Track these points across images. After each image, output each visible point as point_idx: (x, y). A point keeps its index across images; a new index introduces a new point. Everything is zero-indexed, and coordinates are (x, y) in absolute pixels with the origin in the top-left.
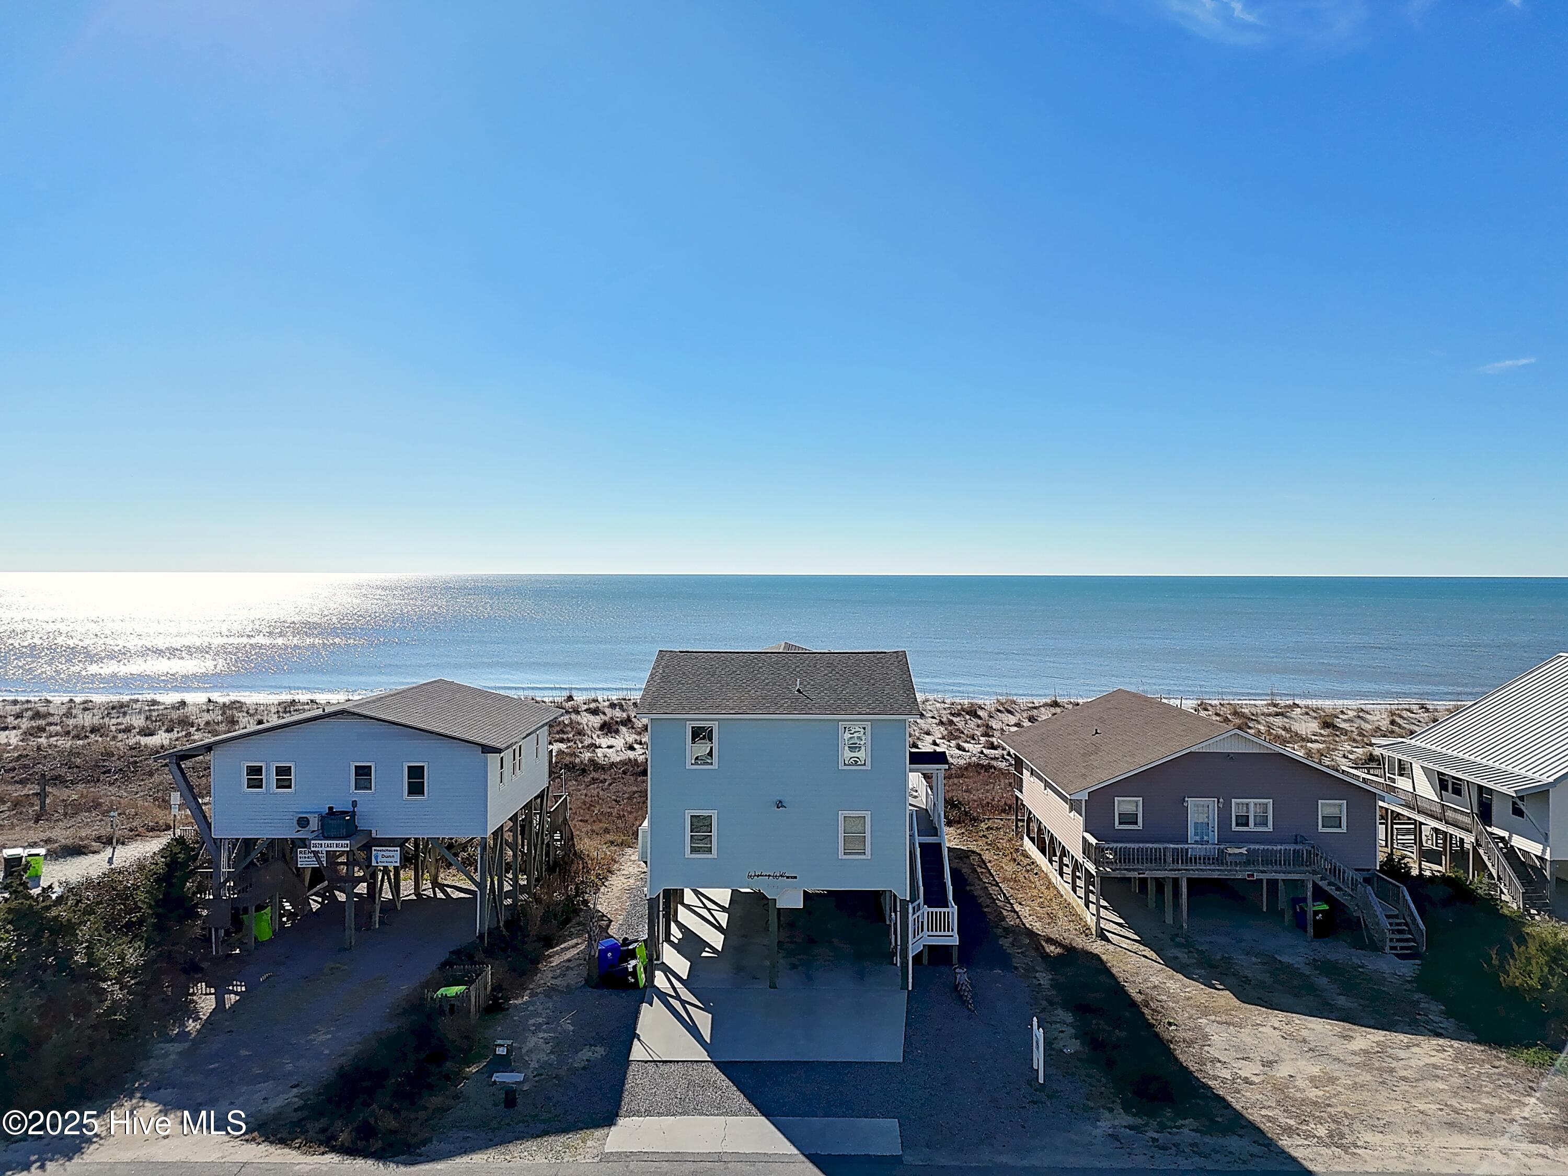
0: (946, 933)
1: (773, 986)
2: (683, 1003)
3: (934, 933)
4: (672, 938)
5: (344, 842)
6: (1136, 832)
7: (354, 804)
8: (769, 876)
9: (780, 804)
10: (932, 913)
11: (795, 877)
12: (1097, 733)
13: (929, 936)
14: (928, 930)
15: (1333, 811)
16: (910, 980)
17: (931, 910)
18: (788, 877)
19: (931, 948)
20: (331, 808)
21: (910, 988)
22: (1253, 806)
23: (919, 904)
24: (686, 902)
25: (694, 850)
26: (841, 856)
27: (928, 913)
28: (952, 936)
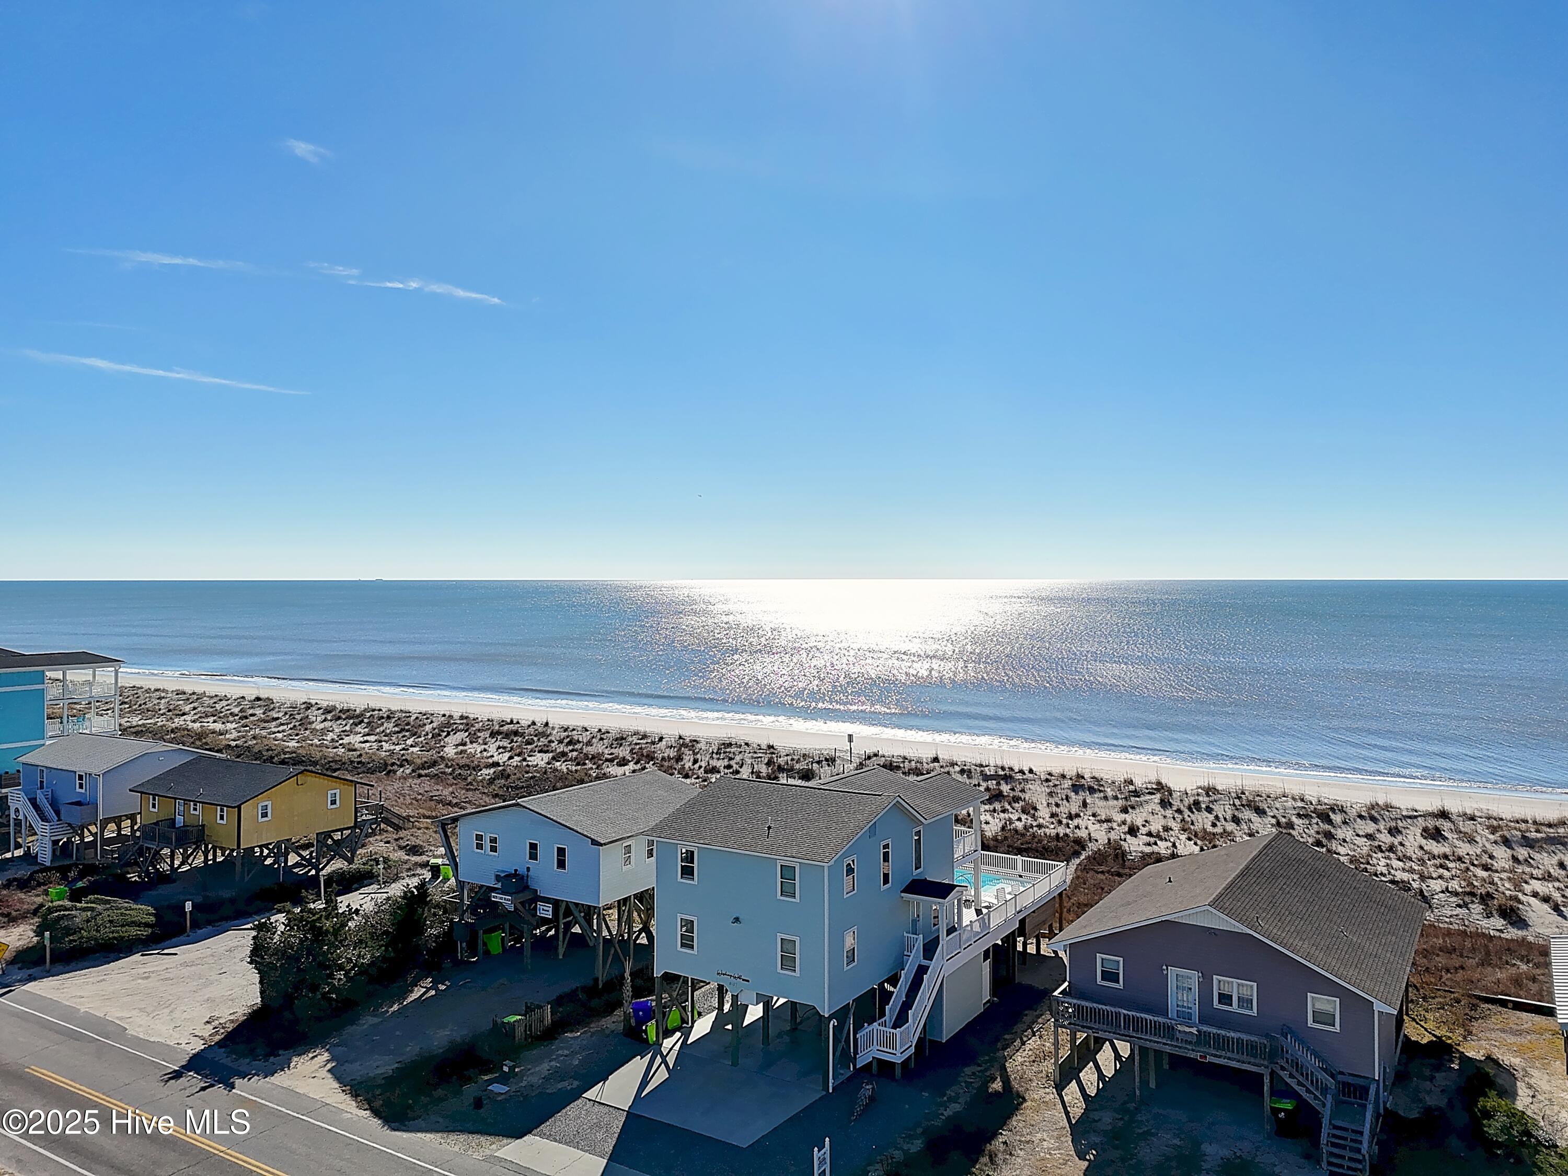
0: (891, 1051)
1: (735, 1065)
2: (663, 1062)
3: (882, 1049)
5: (507, 897)
6: (1115, 990)
7: (528, 869)
8: (731, 976)
9: (737, 920)
10: (880, 1030)
11: (748, 981)
13: (878, 1050)
15: (1327, 1008)
16: (831, 1084)
17: (880, 1027)
18: (743, 980)
19: (880, 1061)
20: (516, 870)
21: (830, 1091)
22: (1238, 987)
23: (885, 1021)
25: (683, 945)
26: (779, 970)
27: (877, 1030)
28: (895, 1054)
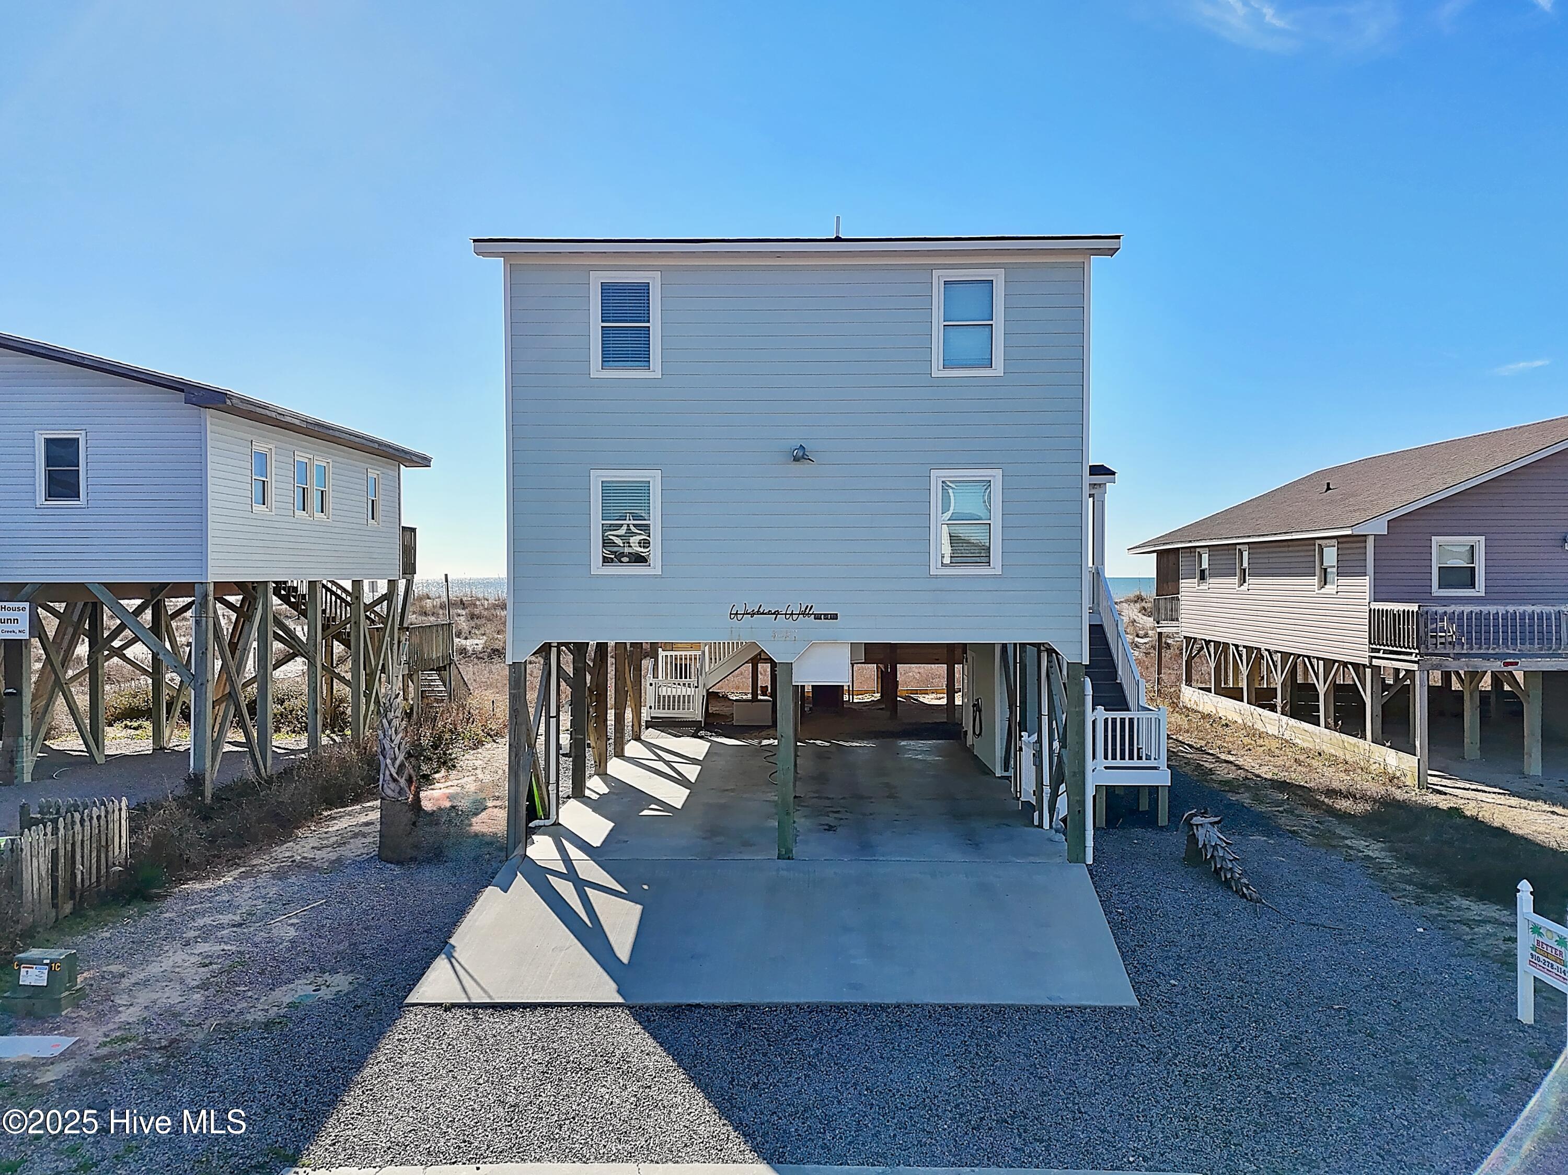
0: (1144, 763)
1: (786, 855)
2: (580, 885)
3: (1118, 762)
4: (587, 793)
8: (777, 613)
9: (800, 456)
10: (1114, 720)
11: (835, 615)
12: (1328, 489)
13: (1106, 768)
14: (1106, 758)
16: (1090, 843)
17: (1111, 715)
18: (818, 617)
21: (1090, 861)
24: (626, 755)
25: (610, 559)
27: (1106, 720)
28: (1156, 768)
